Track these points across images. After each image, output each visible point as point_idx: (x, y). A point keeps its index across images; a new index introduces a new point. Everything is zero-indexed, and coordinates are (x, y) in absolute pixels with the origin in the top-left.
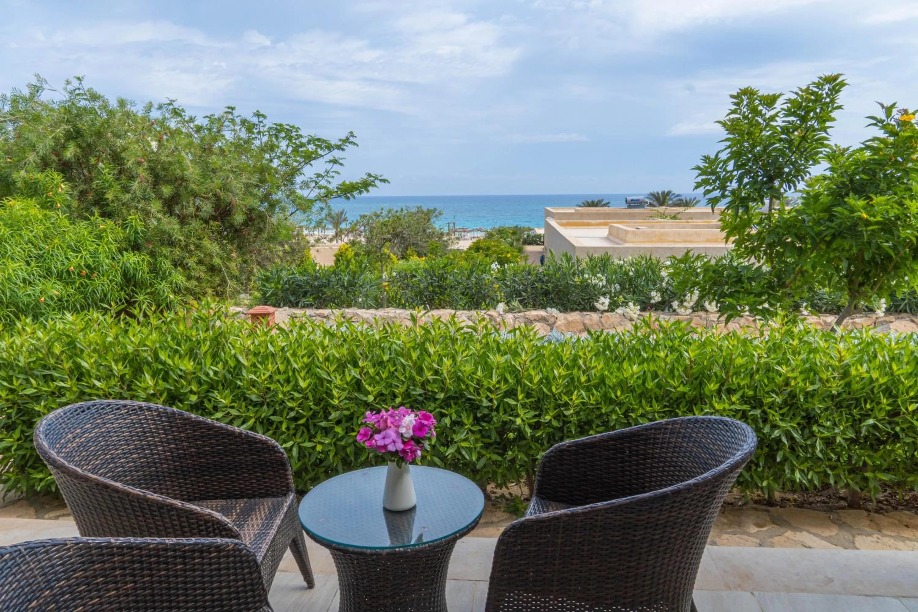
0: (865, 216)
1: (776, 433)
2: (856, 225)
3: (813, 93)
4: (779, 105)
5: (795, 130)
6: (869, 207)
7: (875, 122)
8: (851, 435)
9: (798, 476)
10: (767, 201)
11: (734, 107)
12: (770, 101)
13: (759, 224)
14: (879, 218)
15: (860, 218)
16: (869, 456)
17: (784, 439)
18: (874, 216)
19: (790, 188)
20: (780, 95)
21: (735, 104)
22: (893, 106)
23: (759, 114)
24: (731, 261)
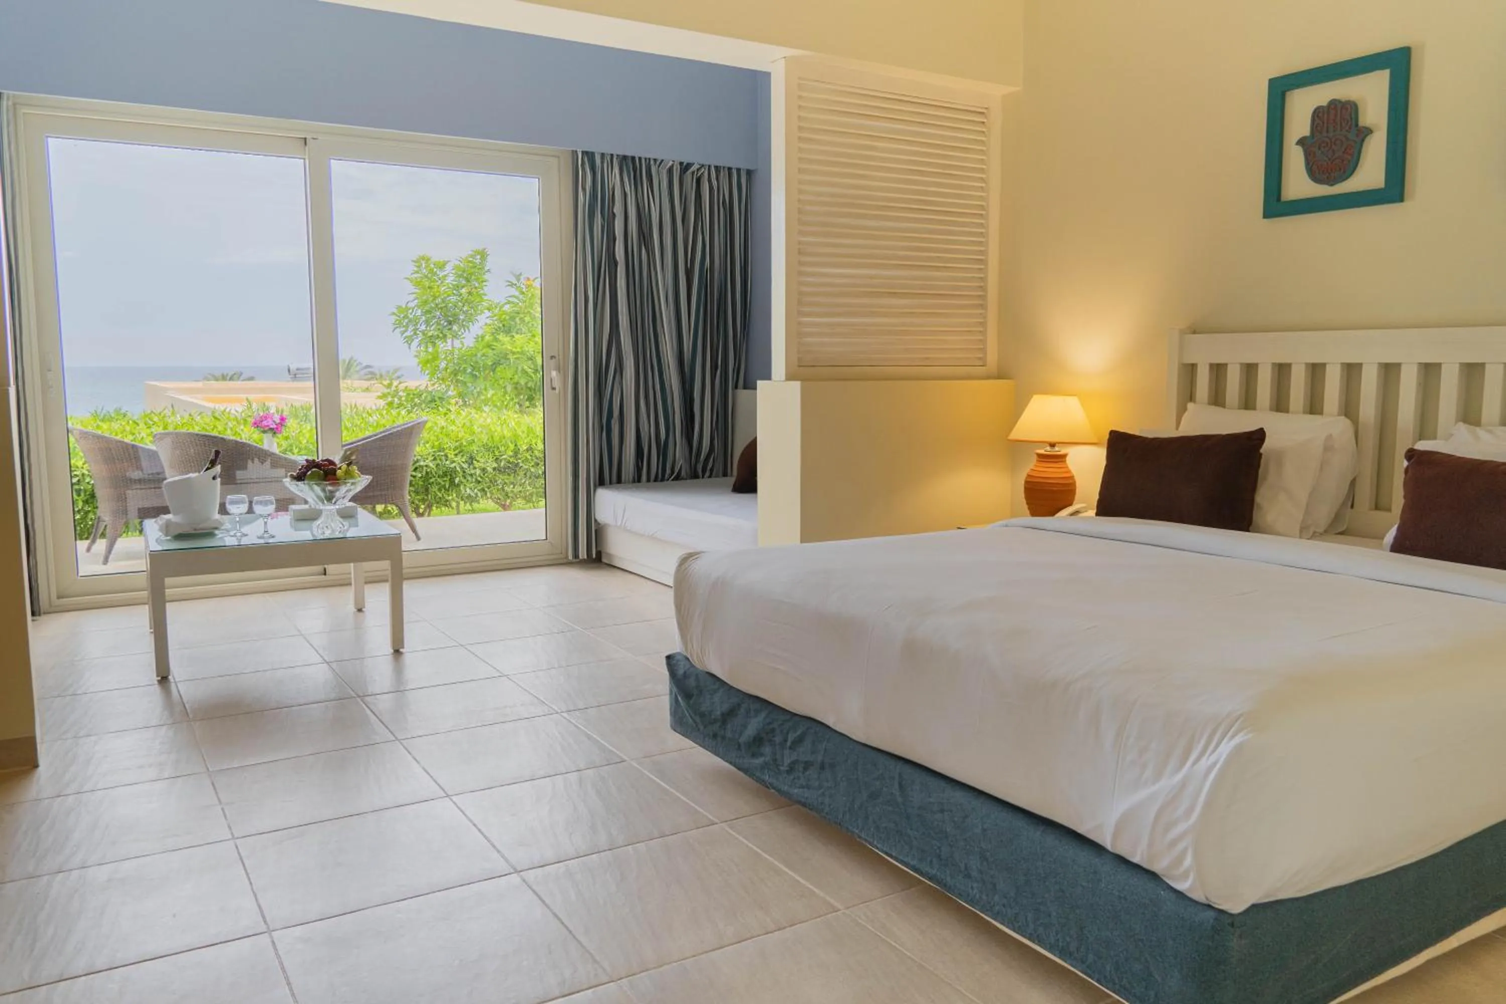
0: (509, 348)
1: (453, 465)
2: (507, 354)
3: (470, 262)
4: (448, 268)
5: (463, 287)
6: (513, 343)
7: (510, 284)
8: (495, 465)
9: (468, 490)
10: (449, 341)
11: (416, 269)
12: (442, 266)
13: (445, 358)
14: (519, 350)
15: (507, 349)
16: (507, 479)
17: (458, 469)
18: (516, 348)
19: (465, 331)
20: (449, 261)
21: (417, 267)
22: (521, 274)
23: (435, 274)
24: (426, 387)
